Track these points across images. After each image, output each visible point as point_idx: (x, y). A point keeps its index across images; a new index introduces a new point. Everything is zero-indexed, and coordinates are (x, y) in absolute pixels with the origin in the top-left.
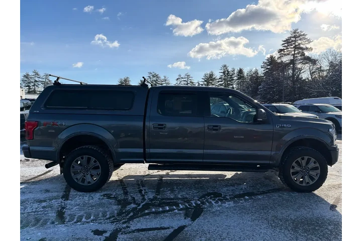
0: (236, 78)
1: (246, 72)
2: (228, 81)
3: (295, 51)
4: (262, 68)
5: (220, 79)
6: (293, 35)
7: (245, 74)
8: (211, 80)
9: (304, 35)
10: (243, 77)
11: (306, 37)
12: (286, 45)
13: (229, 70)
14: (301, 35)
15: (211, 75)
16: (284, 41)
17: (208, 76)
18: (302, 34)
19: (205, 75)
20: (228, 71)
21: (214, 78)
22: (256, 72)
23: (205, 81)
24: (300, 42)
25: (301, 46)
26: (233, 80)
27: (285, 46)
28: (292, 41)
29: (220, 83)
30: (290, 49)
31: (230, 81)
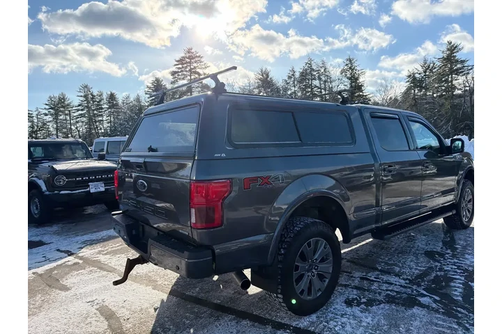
0: (105, 106)
1: (120, 97)
2: (94, 110)
3: (191, 76)
4: (146, 94)
5: (79, 105)
6: (188, 55)
7: (120, 102)
8: (63, 107)
9: (199, 57)
10: (117, 105)
11: (202, 60)
12: (180, 66)
13: (95, 94)
14: (197, 57)
15: (62, 100)
16: (177, 61)
17: (57, 100)
18: (198, 55)
19: (50, 98)
20: (92, 94)
21: (68, 105)
22: (138, 100)
23: (52, 108)
24: (195, 65)
25: (198, 70)
26: (102, 108)
27: (179, 68)
28: (187, 63)
29: (80, 112)
30: (185, 73)
31: (97, 110)
